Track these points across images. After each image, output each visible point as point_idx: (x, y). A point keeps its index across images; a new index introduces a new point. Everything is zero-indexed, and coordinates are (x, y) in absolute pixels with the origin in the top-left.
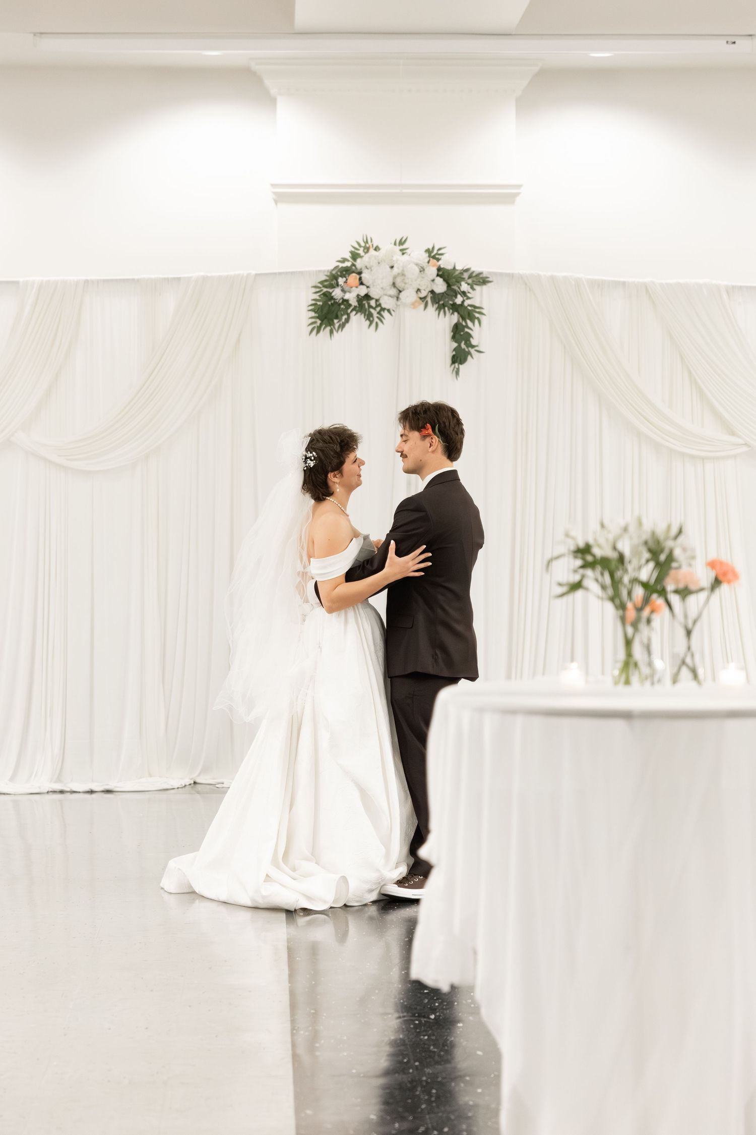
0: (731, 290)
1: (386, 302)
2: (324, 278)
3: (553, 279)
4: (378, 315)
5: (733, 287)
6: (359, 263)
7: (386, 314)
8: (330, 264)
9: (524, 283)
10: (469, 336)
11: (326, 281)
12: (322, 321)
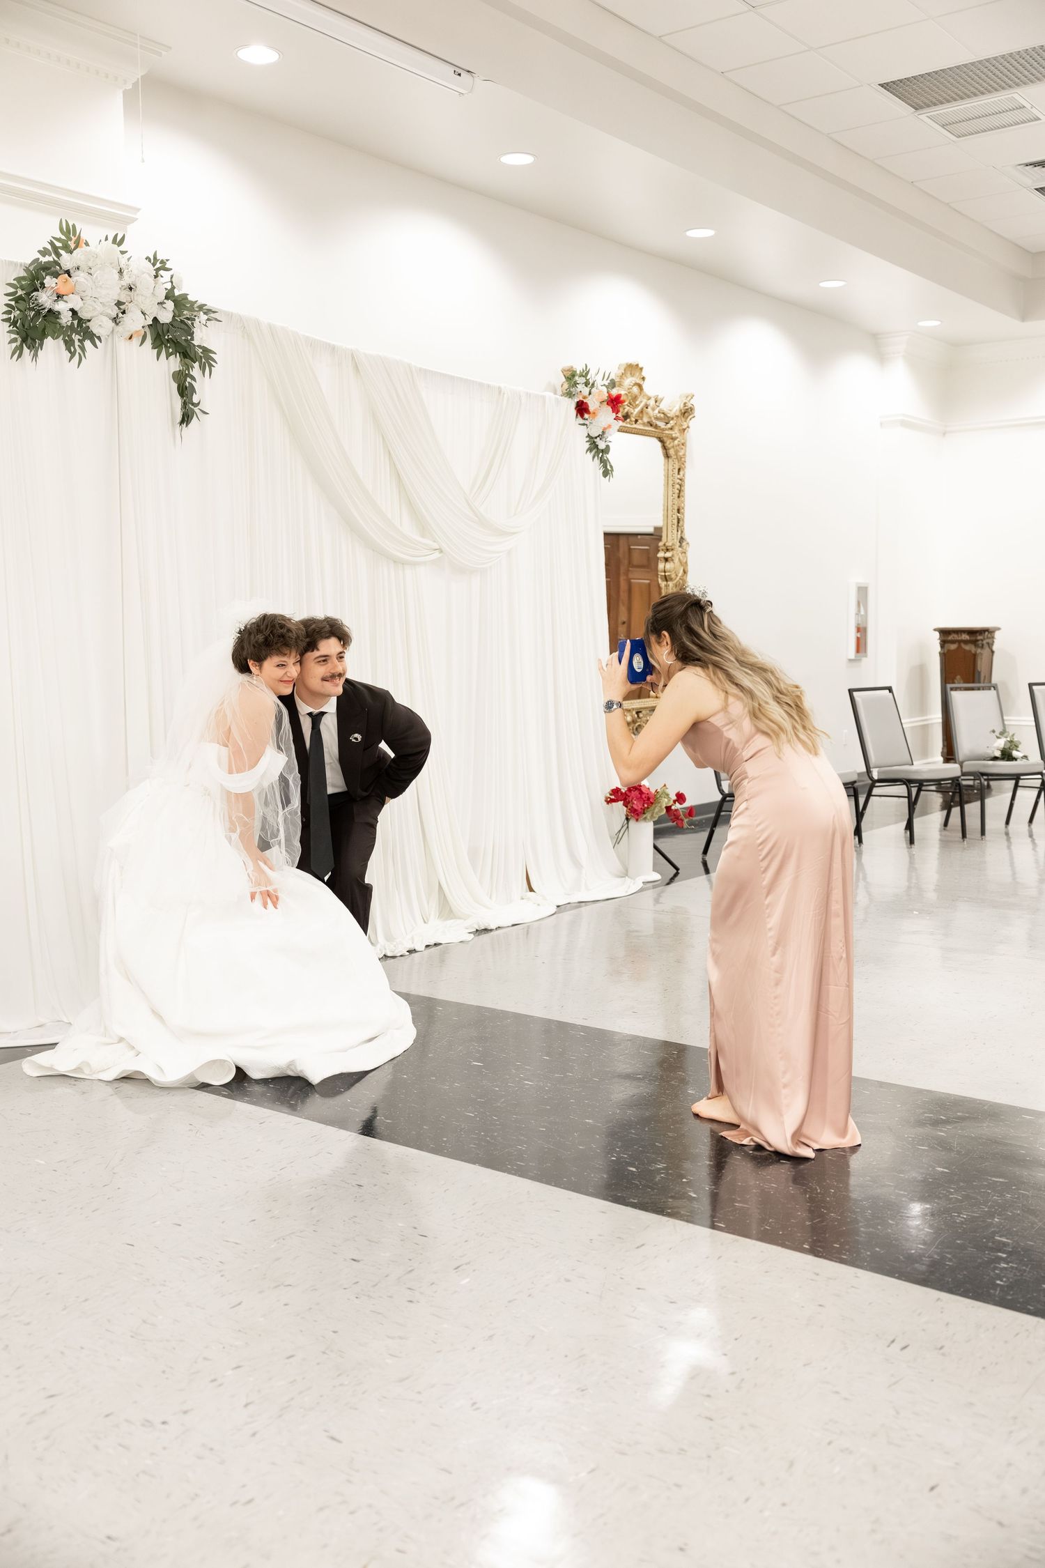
0: (424, 372)
1: (100, 326)
2: (23, 274)
3: (271, 328)
4: (79, 344)
5: (420, 369)
6: (66, 260)
7: (87, 343)
8: (27, 254)
9: (244, 327)
10: (193, 390)
11: (23, 278)
12: (24, 340)
